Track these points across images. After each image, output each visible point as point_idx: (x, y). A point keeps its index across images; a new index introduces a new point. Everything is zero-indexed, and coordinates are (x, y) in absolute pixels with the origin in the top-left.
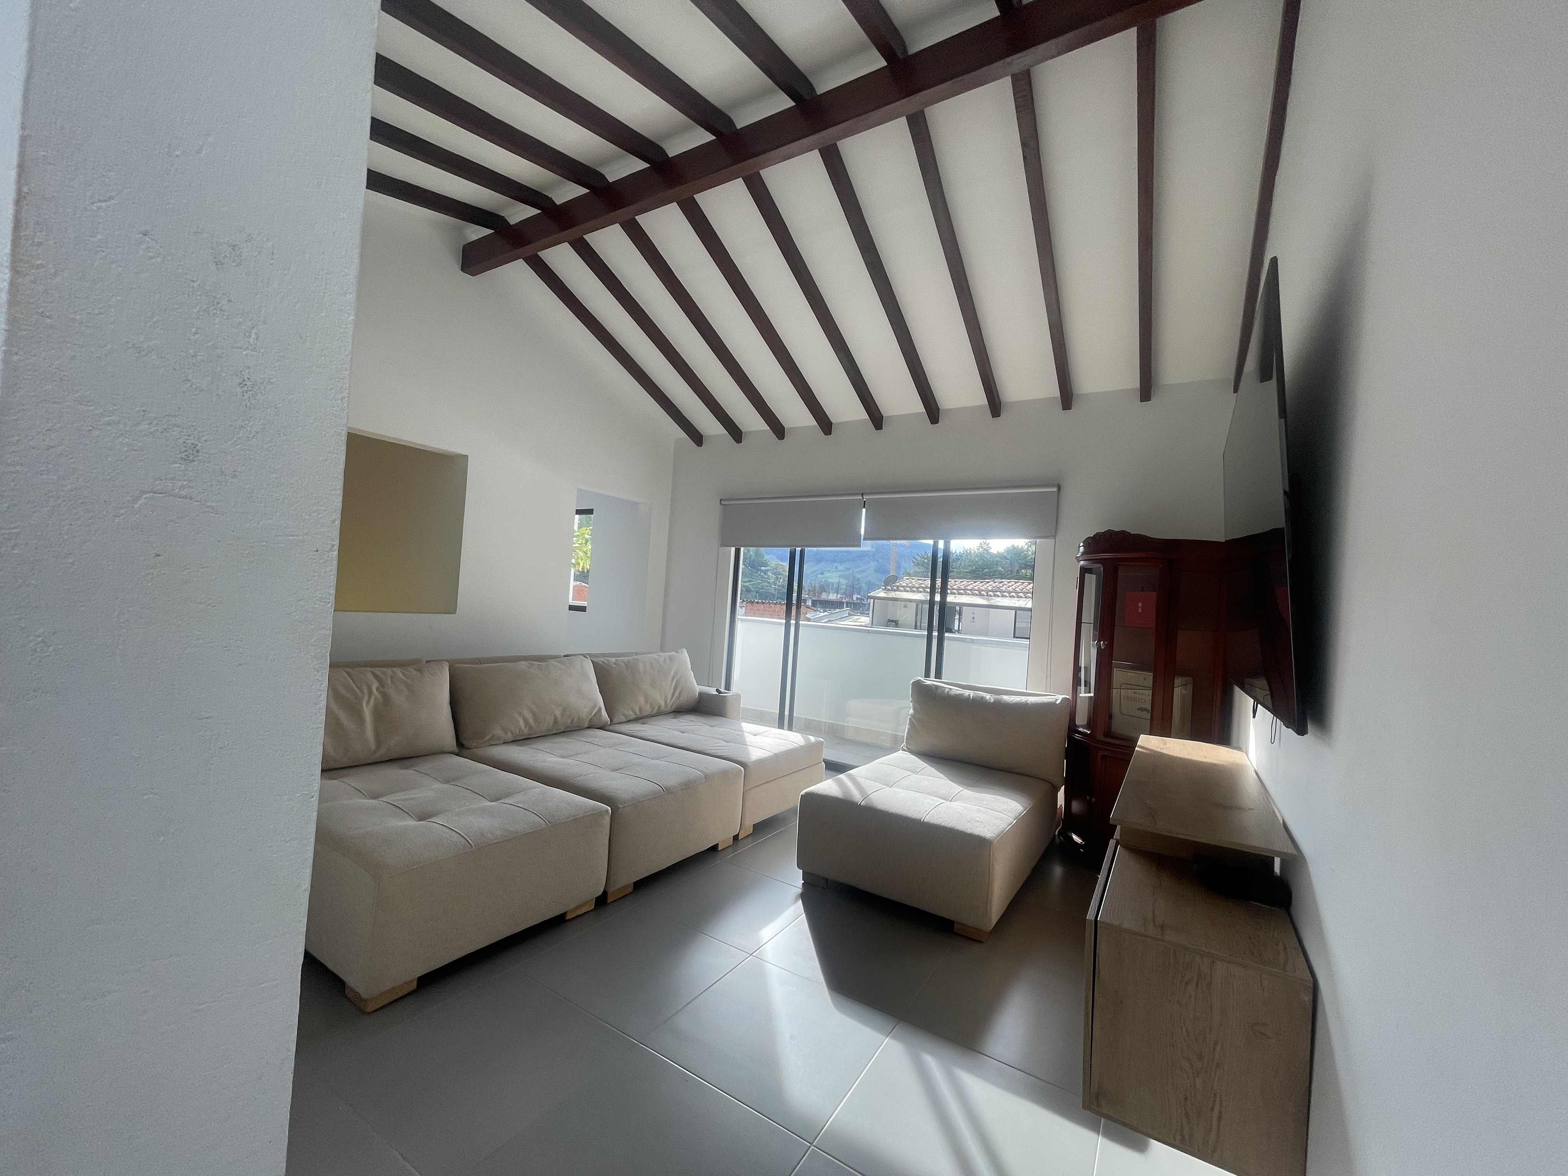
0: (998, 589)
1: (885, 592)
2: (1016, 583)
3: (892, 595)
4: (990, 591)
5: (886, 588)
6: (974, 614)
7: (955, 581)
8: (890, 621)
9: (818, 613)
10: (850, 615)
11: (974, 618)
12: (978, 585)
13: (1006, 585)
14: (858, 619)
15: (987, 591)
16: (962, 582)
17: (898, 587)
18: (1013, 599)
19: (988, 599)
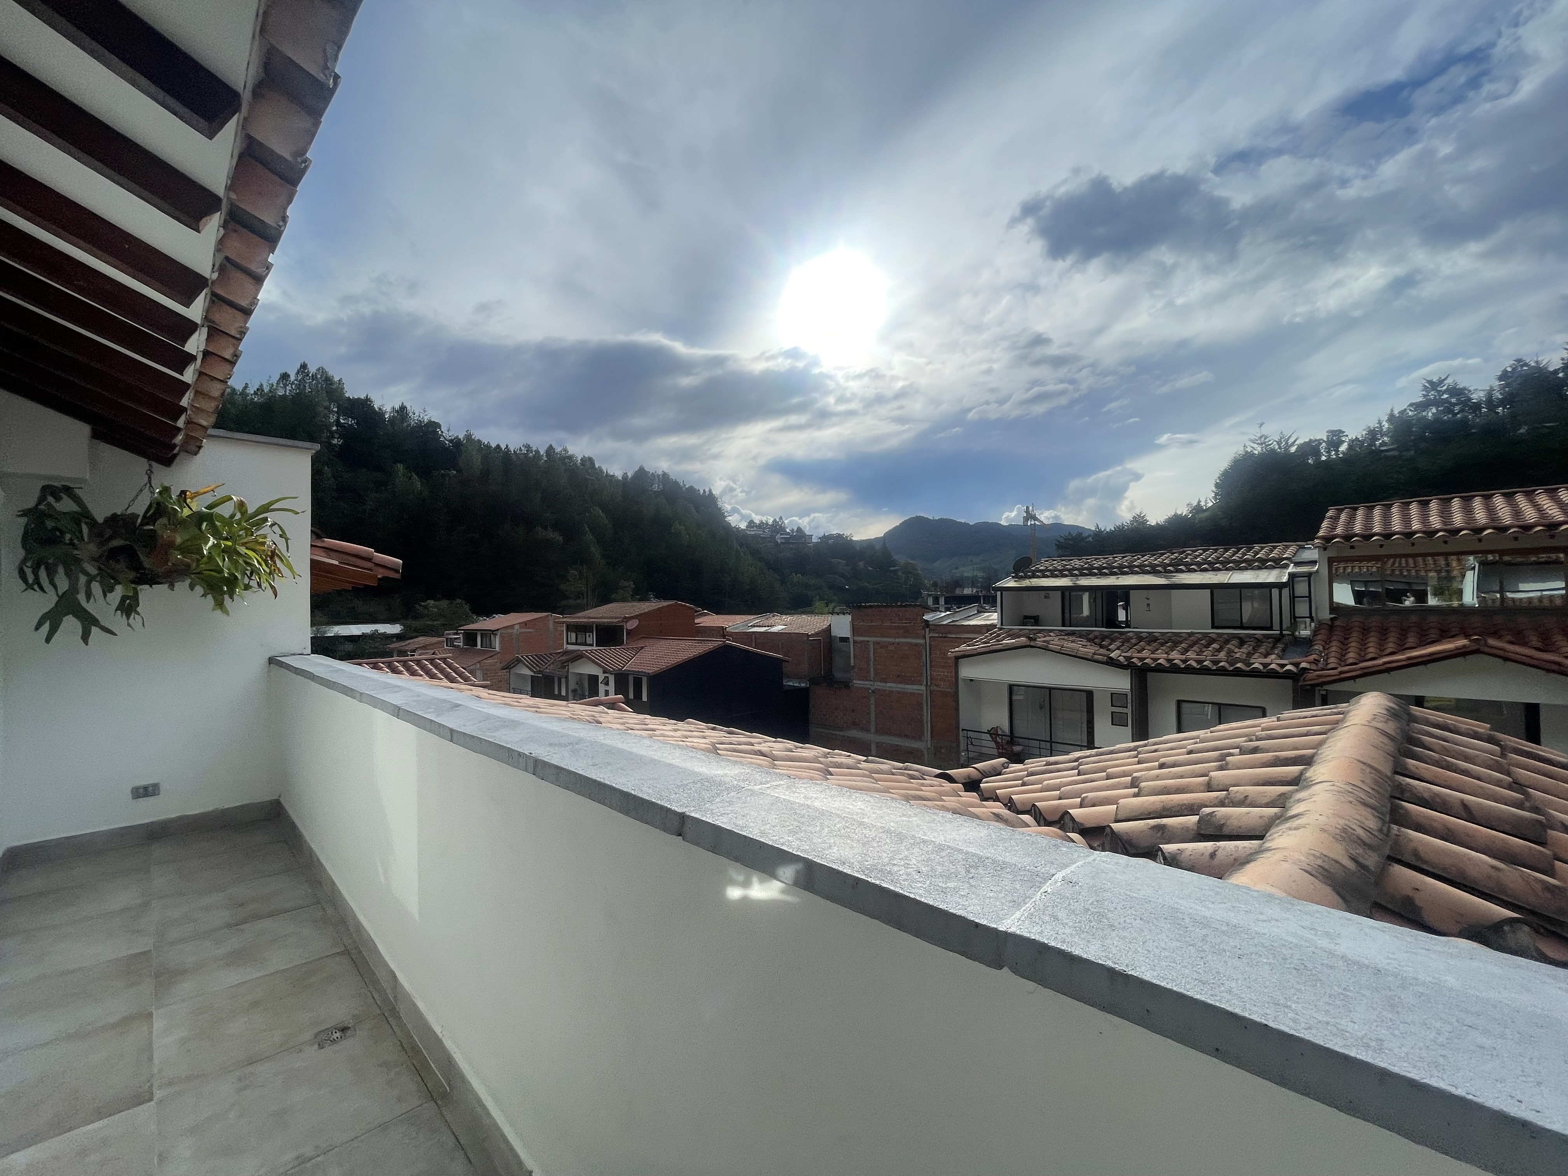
0: (1180, 562)
1: (1015, 581)
2: (1205, 551)
3: (1026, 583)
4: (1169, 565)
5: (1017, 575)
6: (1148, 599)
7: (1114, 558)
8: (1026, 617)
9: (939, 613)
10: (979, 612)
11: (1148, 605)
12: (1148, 559)
13: (1190, 555)
14: (989, 616)
15: (1165, 566)
16: (1124, 557)
17: (1034, 572)
18: (1204, 574)
19: (1166, 577)
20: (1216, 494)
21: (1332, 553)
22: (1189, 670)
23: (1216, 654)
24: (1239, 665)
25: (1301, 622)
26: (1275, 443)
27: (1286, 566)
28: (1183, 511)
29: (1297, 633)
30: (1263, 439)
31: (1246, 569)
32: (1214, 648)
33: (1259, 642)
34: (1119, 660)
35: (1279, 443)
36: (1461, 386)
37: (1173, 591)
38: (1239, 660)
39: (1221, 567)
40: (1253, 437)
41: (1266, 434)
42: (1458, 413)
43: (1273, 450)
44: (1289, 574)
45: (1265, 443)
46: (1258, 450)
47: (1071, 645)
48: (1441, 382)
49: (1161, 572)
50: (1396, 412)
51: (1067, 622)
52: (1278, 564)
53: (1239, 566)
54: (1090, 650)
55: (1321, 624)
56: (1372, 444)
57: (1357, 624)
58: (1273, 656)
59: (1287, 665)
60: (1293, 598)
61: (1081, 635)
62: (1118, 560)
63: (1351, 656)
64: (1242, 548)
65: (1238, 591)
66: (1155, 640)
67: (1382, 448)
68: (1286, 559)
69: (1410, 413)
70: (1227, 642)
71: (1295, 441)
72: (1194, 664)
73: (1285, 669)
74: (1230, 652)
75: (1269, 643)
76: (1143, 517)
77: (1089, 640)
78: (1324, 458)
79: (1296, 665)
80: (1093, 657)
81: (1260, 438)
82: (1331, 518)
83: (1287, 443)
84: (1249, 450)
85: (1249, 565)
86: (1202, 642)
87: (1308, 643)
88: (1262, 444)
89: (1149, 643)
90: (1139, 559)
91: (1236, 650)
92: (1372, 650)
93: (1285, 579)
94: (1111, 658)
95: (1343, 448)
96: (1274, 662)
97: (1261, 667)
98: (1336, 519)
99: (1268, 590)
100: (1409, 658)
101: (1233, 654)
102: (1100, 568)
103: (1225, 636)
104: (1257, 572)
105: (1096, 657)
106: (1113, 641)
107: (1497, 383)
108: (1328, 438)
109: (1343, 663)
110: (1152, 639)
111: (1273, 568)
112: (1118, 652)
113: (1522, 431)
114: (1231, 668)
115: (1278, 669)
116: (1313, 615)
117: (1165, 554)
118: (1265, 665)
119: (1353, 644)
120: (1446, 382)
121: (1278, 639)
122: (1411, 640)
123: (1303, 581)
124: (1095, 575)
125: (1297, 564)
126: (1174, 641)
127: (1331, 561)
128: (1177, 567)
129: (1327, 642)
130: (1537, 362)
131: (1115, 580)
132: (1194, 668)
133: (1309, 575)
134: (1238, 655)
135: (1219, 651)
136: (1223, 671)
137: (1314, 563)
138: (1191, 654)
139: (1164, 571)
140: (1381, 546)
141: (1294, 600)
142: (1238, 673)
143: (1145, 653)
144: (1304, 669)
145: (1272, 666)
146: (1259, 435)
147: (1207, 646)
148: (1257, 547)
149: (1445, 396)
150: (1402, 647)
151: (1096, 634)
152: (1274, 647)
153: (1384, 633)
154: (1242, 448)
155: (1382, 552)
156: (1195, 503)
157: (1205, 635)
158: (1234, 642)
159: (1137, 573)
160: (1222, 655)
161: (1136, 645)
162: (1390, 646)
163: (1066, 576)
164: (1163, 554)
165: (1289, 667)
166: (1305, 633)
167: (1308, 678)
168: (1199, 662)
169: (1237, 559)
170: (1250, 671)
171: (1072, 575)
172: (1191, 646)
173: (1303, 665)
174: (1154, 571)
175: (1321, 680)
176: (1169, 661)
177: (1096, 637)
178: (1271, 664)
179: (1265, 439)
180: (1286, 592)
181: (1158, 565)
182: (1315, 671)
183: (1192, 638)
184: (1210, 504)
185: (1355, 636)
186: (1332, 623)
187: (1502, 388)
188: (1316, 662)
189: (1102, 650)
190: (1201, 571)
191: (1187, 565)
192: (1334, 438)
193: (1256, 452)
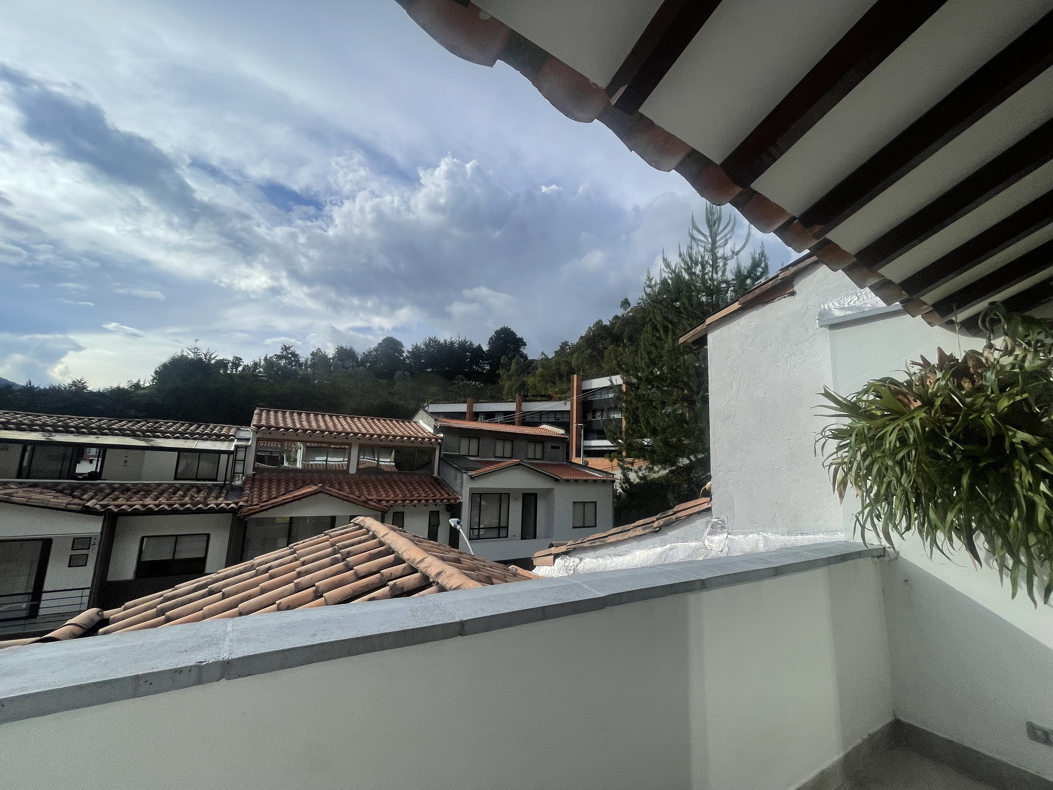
0: (156, 430)
2: (174, 424)
4: (147, 431)
7: (90, 419)
11: (126, 461)
12: (125, 425)
13: (163, 425)
15: (143, 432)
16: (101, 420)
18: (177, 440)
19: (144, 440)
20: (154, 378)
21: (260, 435)
22: (163, 512)
23: (181, 499)
24: (200, 506)
25: (236, 476)
26: (203, 355)
27: (232, 441)
28: (124, 385)
29: (233, 483)
30: (196, 350)
31: (206, 440)
32: (180, 495)
33: (210, 490)
34: (96, 508)
35: (205, 355)
36: (296, 353)
37: (147, 452)
38: (199, 503)
39: (189, 437)
40: (190, 347)
41: (198, 347)
42: (294, 366)
43: (201, 359)
44: (235, 446)
45: (197, 353)
46: (191, 356)
47: (37, 496)
48: (289, 348)
49: (140, 436)
50: (268, 357)
51: (25, 473)
52: (227, 438)
53: (202, 437)
54: (63, 501)
55: (248, 477)
56: (254, 371)
57: (266, 477)
58: (222, 499)
59: (230, 504)
60: (235, 460)
61: (46, 487)
62: (95, 422)
63: (265, 496)
64: (201, 425)
65: (198, 454)
66: (128, 490)
67: (259, 374)
68: (232, 435)
69: (274, 360)
70: (188, 490)
71: (215, 357)
72: (166, 507)
73: (230, 507)
74: (192, 497)
75: (218, 490)
76: (83, 384)
77: (58, 491)
78: (229, 372)
79: (236, 503)
80: (66, 507)
81: (195, 349)
82: (258, 414)
83: (210, 357)
84: (185, 354)
85: (209, 437)
86: (169, 490)
87: (240, 489)
88: (195, 353)
89: (122, 492)
90: (116, 423)
91: (196, 495)
92: (274, 493)
93: (232, 448)
94: (88, 507)
95: (240, 369)
96: (223, 502)
97: (215, 506)
98: (260, 415)
99: (218, 455)
100: (294, 497)
101: (194, 498)
102: (77, 427)
103: (187, 485)
104: (215, 442)
105: (69, 506)
106: (85, 491)
107: (310, 356)
108: (233, 361)
109: (260, 501)
110: (125, 489)
111: (224, 440)
112: (94, 501)
113: (316, 382)
114: (195, 508)
115: (226, 507)
116: (245, 472)
117: (141, 422)
118: (218, 505)
119: (265, 489)
120: (291, 349)
121: (222, 487)
122: (291, 487)
123: (242, 451)
124: (72, 432)
125: (239, 440)
126: (146, 490)
127: (258, 440)
128: (154, 433)
129: (252, 488)
130: (325, 352)
131: (96, 439)
132: (166, 510)
133: (246, 447)
134: (198, 499)
135: (184, 496)
136: (189, 510)
137: (248, 440)
138: (162, 500)
139: (143, 435)
140: (284, 434)
141: (235, 462)
142: (200, 511)
143: (120, 502)
144: (242, 506)
145: (222, 505)
146: (194, 347)
147: (174, 493)
148: (212, 426)
149: (290, 356)
150: (287, 492)
151: (65, 485)
152: (220, 493)
153: (279, 482)
154: (180, 352)
155: (284, 437)
156: (135, 381)
157: (171, 485)
158: (194, 490)
159: (117, 435)
160: (187, 499)
161: (109, 494)
162: (283, 490)
163: (36, 431)
164: (139, 422)
165: (233, 505)
166: (238, 483)
167: (243, 511)
168: (170, 505)
169: (200, 432)
170: (207, 510)
171: (43, 431)
172: (161, 494)
173: (241, 503)
174: (133, 435)
175: (250, 512)
176: (144, 506)
177: (64, 489)
178: (221, 504)
179: (198, 350)
180: (231, 457)
181: (137, 431)
182: (247, 506)
183: (161, 488)
184: (147, 385)
185: (266, 485)
186: (254, 476)
187: (312, 359)
188: (247, 501)
189: (75, 500)
190: (175, 438)
191: (162, 432)
192: (237, 362)
193: (189, 357)
